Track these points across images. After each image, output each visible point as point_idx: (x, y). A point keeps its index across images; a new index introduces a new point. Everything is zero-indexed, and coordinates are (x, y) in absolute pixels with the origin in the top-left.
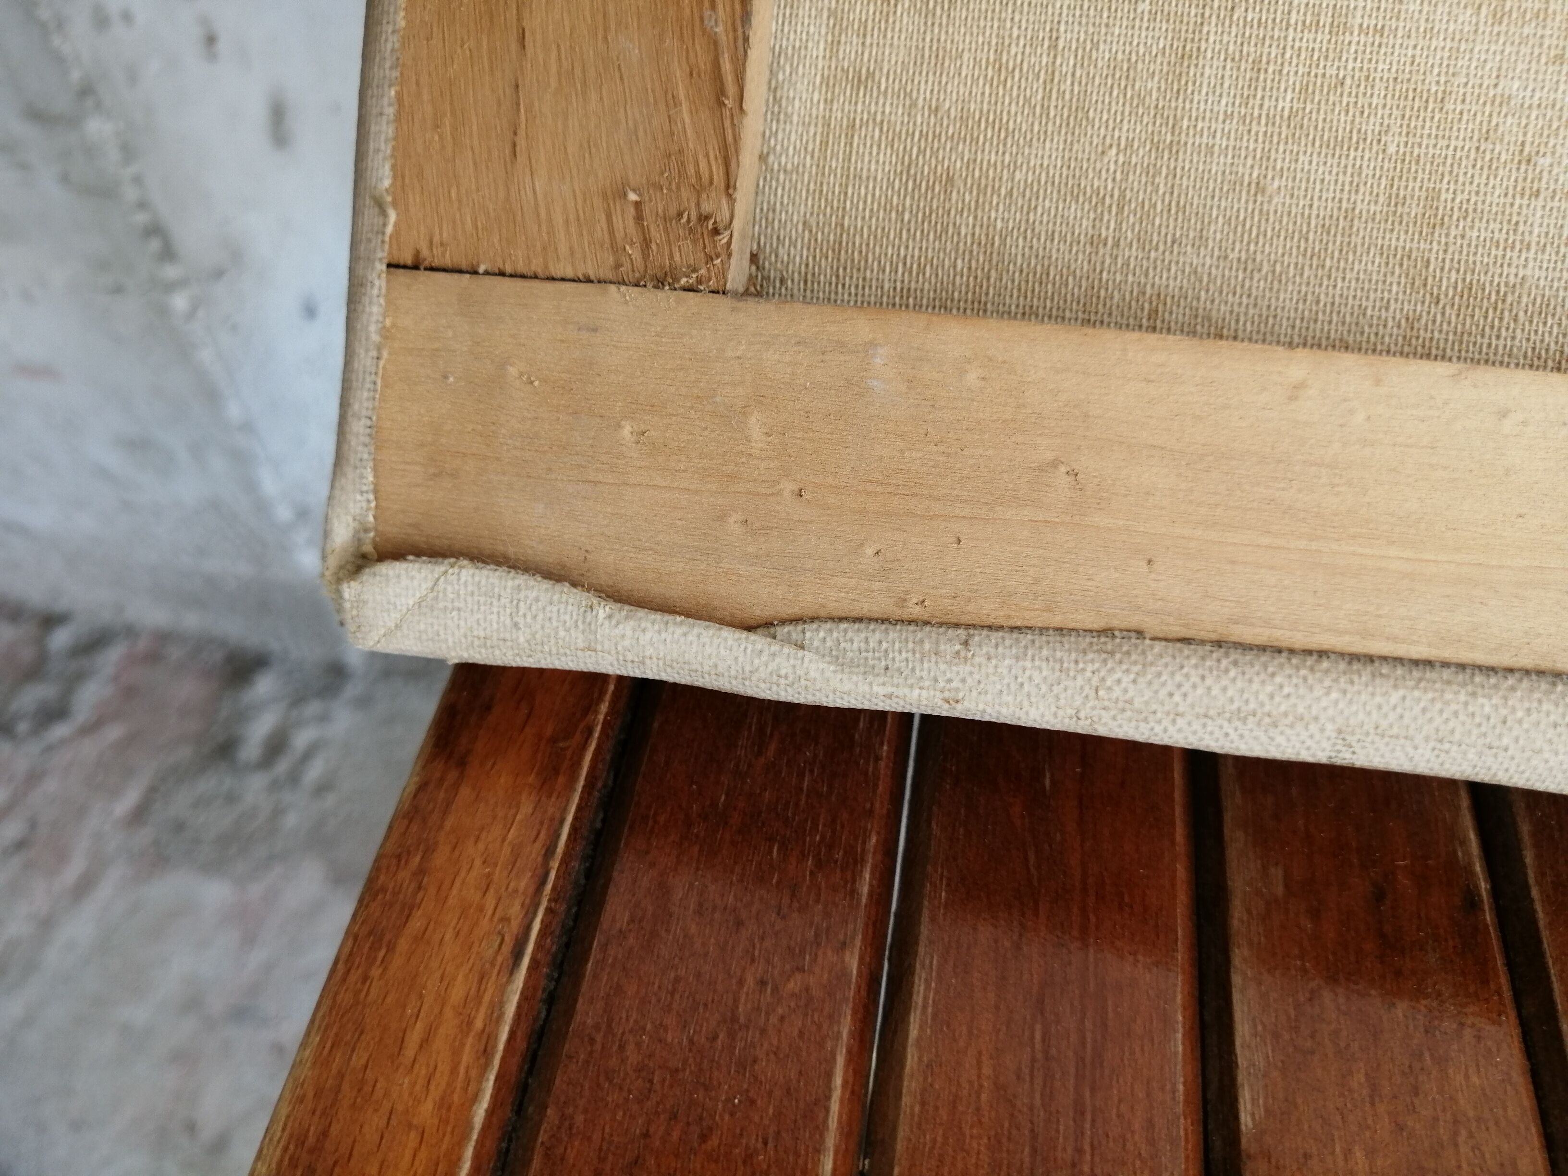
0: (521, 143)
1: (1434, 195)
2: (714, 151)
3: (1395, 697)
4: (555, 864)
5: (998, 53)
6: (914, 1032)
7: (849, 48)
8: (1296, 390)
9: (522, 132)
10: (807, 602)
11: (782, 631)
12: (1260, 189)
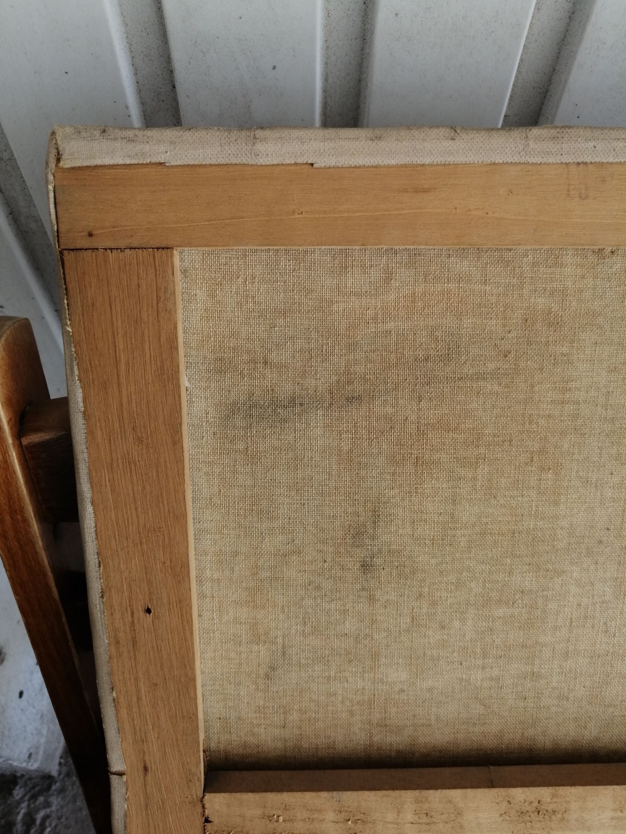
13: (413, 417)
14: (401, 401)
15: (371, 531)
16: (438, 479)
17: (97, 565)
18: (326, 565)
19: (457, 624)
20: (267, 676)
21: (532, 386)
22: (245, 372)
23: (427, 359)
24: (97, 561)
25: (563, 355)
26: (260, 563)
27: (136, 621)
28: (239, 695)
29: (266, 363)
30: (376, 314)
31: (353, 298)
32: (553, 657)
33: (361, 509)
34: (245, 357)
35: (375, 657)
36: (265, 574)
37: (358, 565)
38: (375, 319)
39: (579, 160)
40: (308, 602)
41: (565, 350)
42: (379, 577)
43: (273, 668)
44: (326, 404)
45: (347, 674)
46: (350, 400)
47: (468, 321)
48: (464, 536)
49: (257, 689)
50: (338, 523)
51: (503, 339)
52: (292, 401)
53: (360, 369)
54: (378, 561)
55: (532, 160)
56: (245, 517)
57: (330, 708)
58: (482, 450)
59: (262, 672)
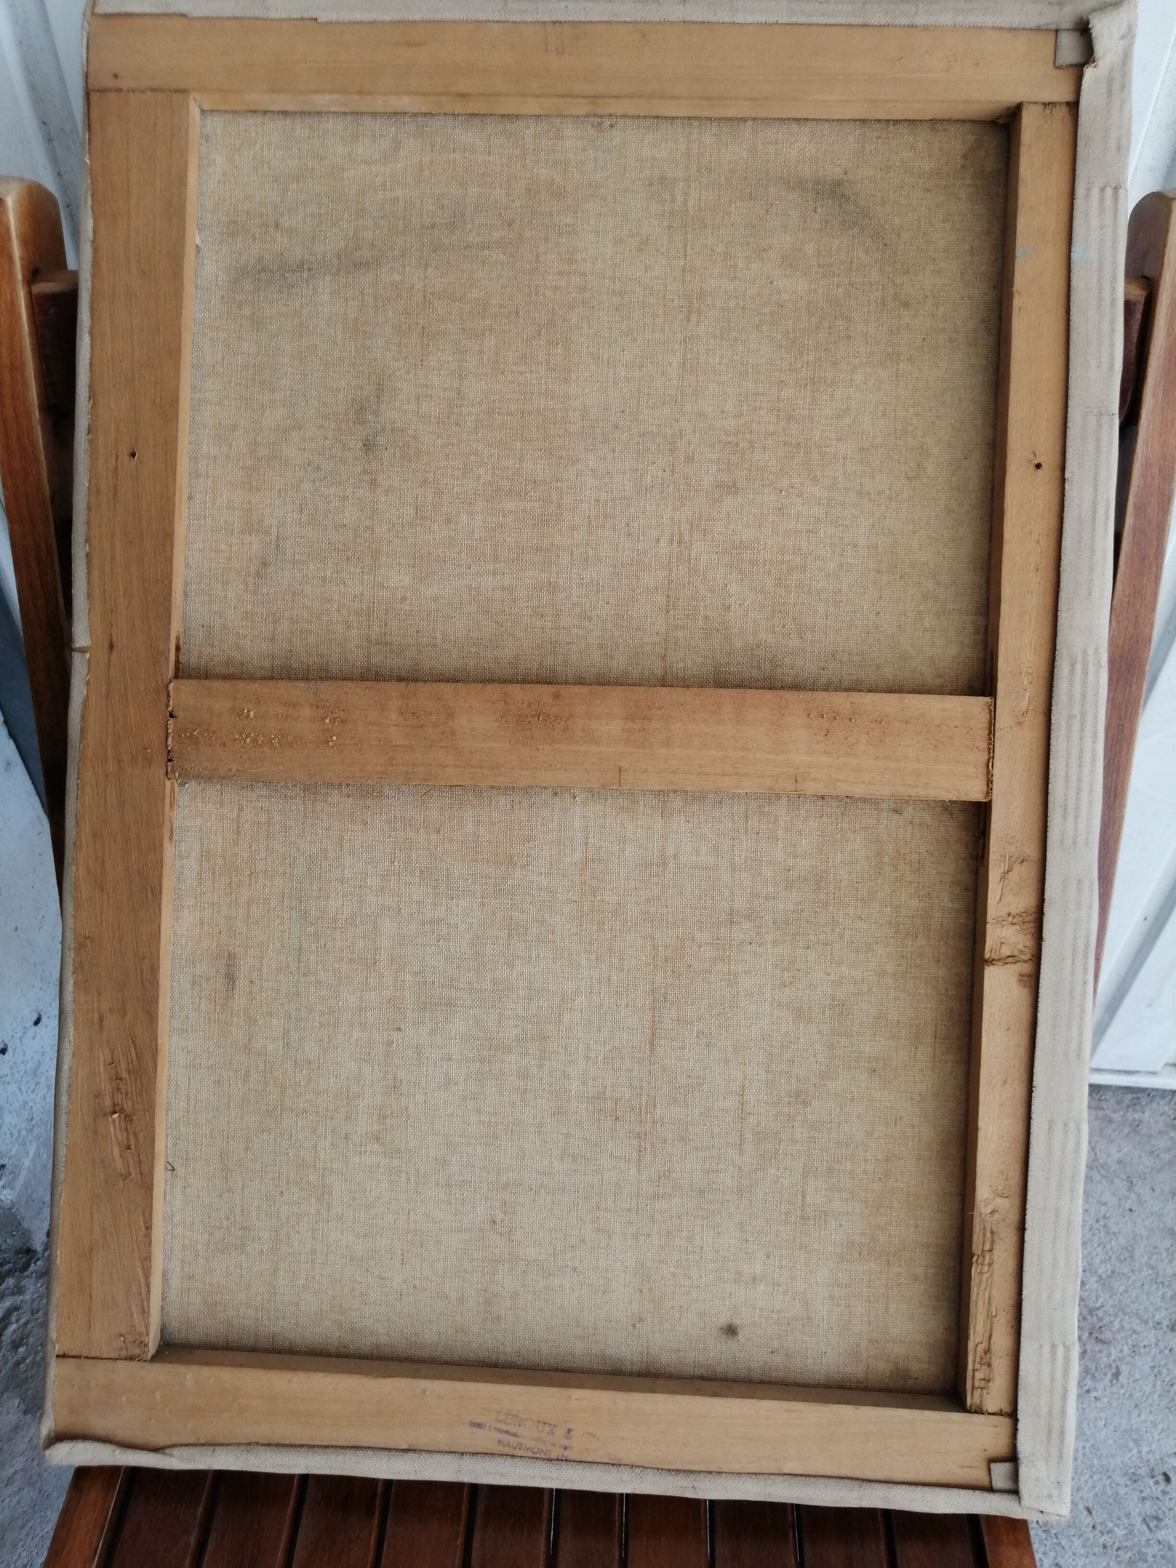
0: (92, 1323)
1: (341, 1305)
2: (143, 1324)
3: (318, 1458)
4: (107, 1523)
5: (227, 1270)
6: (206, 1559)
7: (187, 1268)
8: (290, 1381)
9: (92, 1320)
10: (174, 1440)
11: (167, 1451)
12: (298, 1304)
13: (419, 286)
14: (407, 269)
15: (375, 407)
16: (443, 351)
17: (87, 399)
18: (327, 443)
19: (464, 517)
20: (258, 575)
21: (538, 256)
22: (257, 235)
23: (433, 226)
24: (87, 395)
25: (567, 225)
26: (259, 439)
27: (119, 466)
28: (225, 598)
29: (277, 226)
30: (385, 182)
31: (363, 166)
32: (571, 564)
33: (365, 382)
34: (258, 221)
35: (376, 554)
36: (264, 452)
37: (360, 445)
38: (384, 185)
39: (555, 19)
40: (307, 486)
41: (569, 220)
42: (382, 459)
43: (265, 564)
44: (334, 270)
45: (344, 575)
46: (358, 265)
47: (473, 191)
48: (470, 414)
49: (246, 590)
50: (341, 396)
51: (507, 209)
52: (301, 266)
53: (368, 235)
54: (381, 440)
55: (512, 18)
56: (247, 388)
57: (325, 618)
58: (488, 322)
59: (252, 569)
